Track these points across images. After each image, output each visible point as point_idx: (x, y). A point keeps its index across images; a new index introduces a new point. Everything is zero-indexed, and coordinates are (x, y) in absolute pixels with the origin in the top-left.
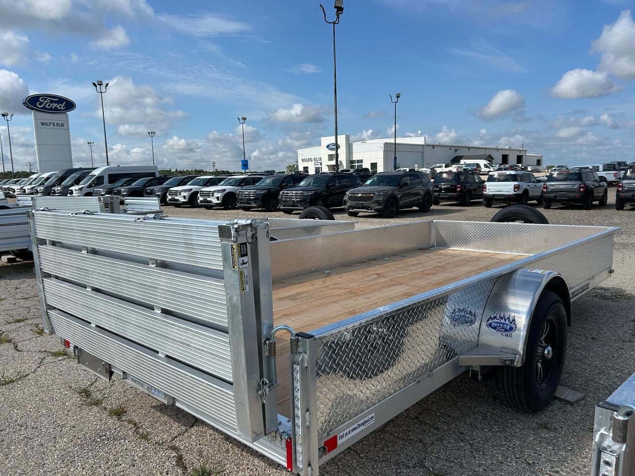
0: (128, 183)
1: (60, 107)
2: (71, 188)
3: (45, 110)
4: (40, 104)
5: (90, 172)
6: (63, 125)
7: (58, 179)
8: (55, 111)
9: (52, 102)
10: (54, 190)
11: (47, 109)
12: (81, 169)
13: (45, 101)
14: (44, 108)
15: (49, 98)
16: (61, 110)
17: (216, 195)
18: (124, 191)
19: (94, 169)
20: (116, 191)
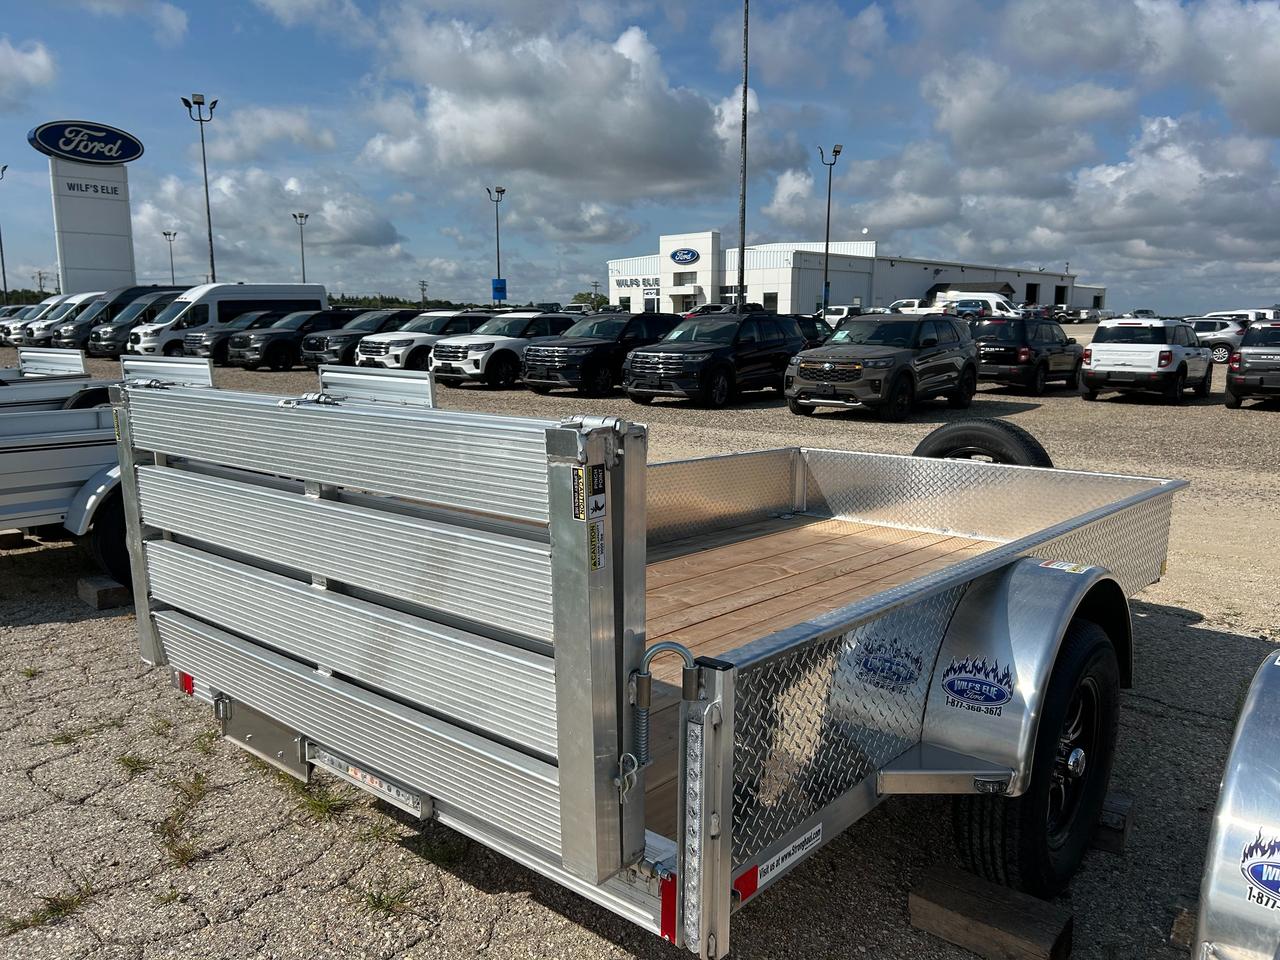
0: (264, 322)
1: (110, 150)
2: (134, 331)
3: (76, 156)
4: (66, 144)
5: (178, 295)
6: (115, 191)
7: (105, 309)
8: (100, 159)
9: (92, 139)
10: (97, 334)
11: (80, 154)
12: (155, 288)
13: (76, 136)
14: (74, 151)
15: (86, 131)
16: (111, 158)
17: (473, 355)
18: (257, 341)
19: (187, 288)
20: (237, 340)
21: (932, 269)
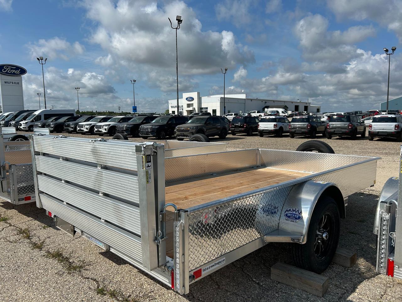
0: (56, 120)
1: (17, 72)
2: (20, 123)
3: (7, 74)
4: (4, 70)
5: (33, 113)
6: (18, 83)
8: (14, 74)
9: (12, 69)
10: (10, 123)
12: (28, 111)
13: (7, 68)
15: (10, 67)
16: (17, 74)
17: (105, 127)
18: (52, 125)
19: (36, 111)
20: (47, 125)
21: (264, 102)
